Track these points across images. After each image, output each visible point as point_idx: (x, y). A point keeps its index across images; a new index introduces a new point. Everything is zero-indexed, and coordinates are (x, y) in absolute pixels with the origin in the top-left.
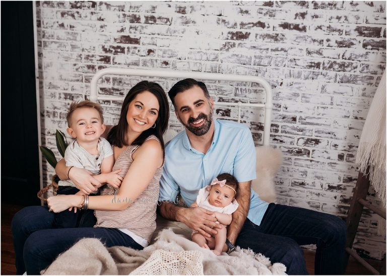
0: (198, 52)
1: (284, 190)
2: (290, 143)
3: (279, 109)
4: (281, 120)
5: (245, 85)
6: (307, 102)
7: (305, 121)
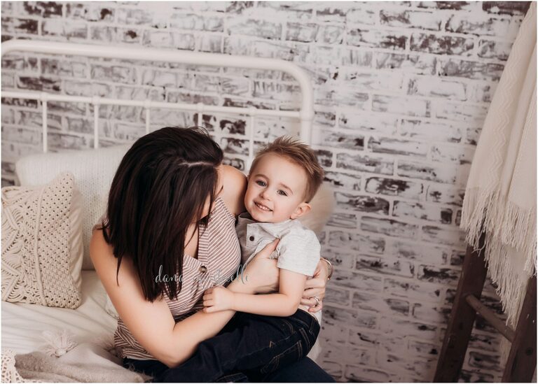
0: (189, 15)
1: (342, 274)
2: (352, 187)
3: (333, 122)
4: (336, 143)
5: (271, 77)
6: (382, 110)
7: (379, 147)
